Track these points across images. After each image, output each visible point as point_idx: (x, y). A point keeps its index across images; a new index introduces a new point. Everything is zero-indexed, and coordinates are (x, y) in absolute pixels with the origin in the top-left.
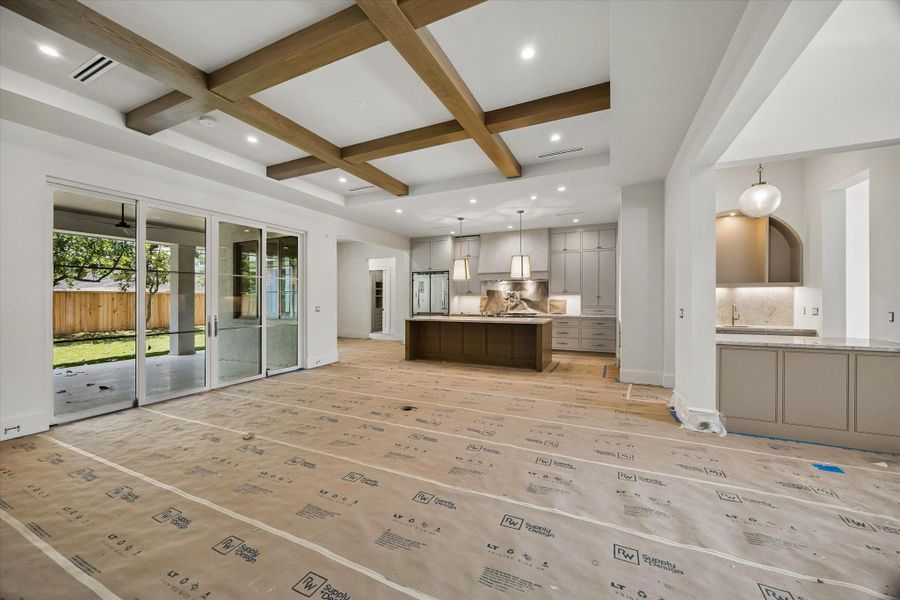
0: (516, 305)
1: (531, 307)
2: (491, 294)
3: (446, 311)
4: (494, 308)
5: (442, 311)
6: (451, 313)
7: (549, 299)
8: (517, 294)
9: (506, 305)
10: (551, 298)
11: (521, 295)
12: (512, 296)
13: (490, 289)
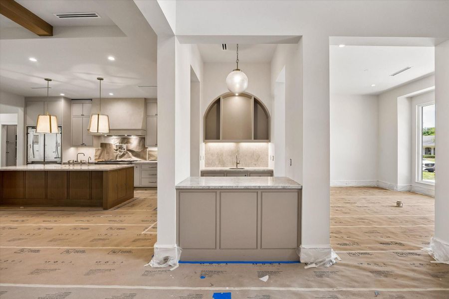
0: (124, 155)
1: (135, 156)
2: (104, 146)
3: (58, 160)
4: (106, 158)
5: (56, 160)
6: (64, 161)
7: (148, 150)
8: (124, 146)
9: (115, 154)
10: (149, 149)
11: (127, 147)
12: (121, 148)
13: (103, 142)
